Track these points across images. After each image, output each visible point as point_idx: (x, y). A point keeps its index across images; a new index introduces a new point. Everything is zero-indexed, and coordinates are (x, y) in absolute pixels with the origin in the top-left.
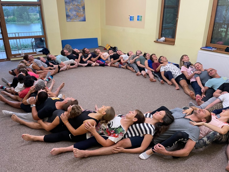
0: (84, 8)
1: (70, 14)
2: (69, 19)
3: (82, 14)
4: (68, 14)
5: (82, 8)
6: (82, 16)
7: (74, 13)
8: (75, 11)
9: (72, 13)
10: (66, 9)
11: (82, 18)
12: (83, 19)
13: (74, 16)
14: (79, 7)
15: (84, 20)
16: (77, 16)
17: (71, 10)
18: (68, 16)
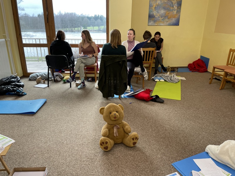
0: (180, 4)
1: (155, 14)
2: (152, 22)
3: (175, 13)
4: (151, 13)
5: (178, 4)
6: (174, 17)
7: (162, 12)
8: (164, 8)
9: (158, 13)
10: (150, 6)
11: (174, 20)
12: (175, 22)
13: (162, 17)
14: (172, 3)
15: (177, 24)
16: (165, 17)
17: (158, 8)
18: (151, 17)
